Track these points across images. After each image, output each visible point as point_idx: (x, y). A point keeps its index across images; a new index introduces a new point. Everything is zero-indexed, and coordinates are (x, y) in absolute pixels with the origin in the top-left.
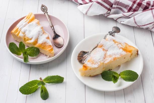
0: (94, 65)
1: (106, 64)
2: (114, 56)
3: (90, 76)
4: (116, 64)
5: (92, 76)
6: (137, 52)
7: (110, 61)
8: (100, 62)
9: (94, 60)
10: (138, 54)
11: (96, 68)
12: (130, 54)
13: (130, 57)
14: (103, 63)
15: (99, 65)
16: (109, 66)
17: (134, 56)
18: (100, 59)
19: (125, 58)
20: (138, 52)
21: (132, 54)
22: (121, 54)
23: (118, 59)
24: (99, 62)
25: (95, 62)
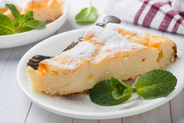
0: (68, 66)
1: (97, 66)
2: (117, 51)
3: (57, 95)
4: (123, 72)
5: (62, 94)
6: (173, 51)
7: (107, 57)
8: (81, 59)
9: (68, 56)
10: (176, 57)
11: (69, 71)
12: (156, 51)
13: (157, 61)
14: (89, 62)
15: (77, 65)
16: (105, 73)
17: (168, 62)
18: (81, 54)
19: (143, 60)
20: (176, 51)
21: (161, 54)
22: (134, 48)
23: (127, 56)
24: (78, 59)
25: (69, 60)
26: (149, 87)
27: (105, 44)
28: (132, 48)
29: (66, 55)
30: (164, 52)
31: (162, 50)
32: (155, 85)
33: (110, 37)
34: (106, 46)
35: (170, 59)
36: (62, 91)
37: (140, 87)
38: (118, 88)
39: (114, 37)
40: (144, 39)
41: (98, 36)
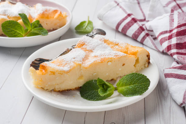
0: (63, 68)
1: (86, 68)
2: (103, 57)
4: (107, 74)
5: (57, 90)
6: (147, 58)
7: (94, 62)
8: (73, 62)
9: (63, 60)
10: (149, 63)
11: (64, 72)
12: (133, 58)
13: (134, 66)
14: (80, 65)
15: (71, 67)
16: (93, 74)
17: (143, 67)
18: (74, 58)
19: (124, 65)
20: (149, 59)
21: (137, 61)
22: (116, 55)
24: (72, 62)
25: (64, 63)
26: (128, 87)
27: (94, 51)
28: (114, 55)
29: (62, 59)
30: (140, 59)
31: (138, 58)
32: (132, 86)
33: (98, 46)
34: (94, 52)
35: (145, 65)
36: (57, 88)
37: (120, 87)
38: (103, 87)
39: (100, 46)
40: (124, 48)
41: (88, 45)
